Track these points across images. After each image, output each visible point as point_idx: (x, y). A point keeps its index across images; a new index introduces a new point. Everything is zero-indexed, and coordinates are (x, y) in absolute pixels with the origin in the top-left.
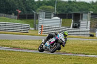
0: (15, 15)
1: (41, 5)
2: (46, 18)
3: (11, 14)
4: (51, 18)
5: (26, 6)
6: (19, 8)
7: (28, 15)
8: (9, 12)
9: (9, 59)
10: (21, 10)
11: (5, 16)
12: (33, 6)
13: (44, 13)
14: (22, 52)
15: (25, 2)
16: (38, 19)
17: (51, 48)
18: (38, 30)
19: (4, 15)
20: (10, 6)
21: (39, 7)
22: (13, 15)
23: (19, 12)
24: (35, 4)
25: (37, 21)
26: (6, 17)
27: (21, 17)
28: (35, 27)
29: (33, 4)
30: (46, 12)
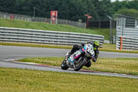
0: (82, 22)
1: (120, 7)
2: (126, 26)
3: (77, 20)
4: (134, 26)
5: (98, 8)
6: (89, 11)
7: (101, 22)
8: (73, 17)
9: (74, 85)
10: (91, 15)
11: (68, 24)
12: (108, 9)
13: (125, 19)
14: (92, 75)
15: (98, 3)
16: (115, 27)
17: (75, 64)
18: (115, 43)
19: (67, 21)
20: (76, 9)
21: (116, 11)
22: (80, 22)
23: (89, 17)
24: (112, 6)
25: (114, 30)
26: (71, 24)
27: (92, 25)
28: (111, 39)
29: (108, 6)
30: (127, 18)
